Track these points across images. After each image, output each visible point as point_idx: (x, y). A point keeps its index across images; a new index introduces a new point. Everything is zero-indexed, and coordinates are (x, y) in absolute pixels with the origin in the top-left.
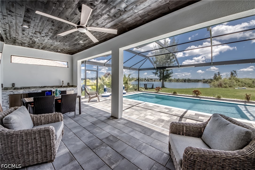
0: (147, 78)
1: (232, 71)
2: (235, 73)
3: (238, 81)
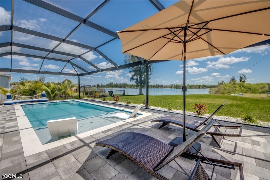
0: (156, 84)
1: (241, 75)
2: (245, 78)
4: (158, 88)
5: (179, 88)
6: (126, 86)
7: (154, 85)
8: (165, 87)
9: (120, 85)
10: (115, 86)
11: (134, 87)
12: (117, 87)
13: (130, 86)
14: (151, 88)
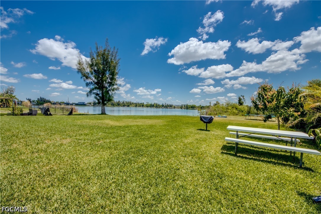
0: (165, 104)
2: (244, 99)
3: (236, 108)
4: (167, 108)
5: (190, 109)
6: (130, 105)
7: (163, 105)
8: (175, 108)
9: (123, 103)
10: (116, 104)
11: (140, 106)
12: (119, 105)
13: (135, 105)
14: (159, 108)
